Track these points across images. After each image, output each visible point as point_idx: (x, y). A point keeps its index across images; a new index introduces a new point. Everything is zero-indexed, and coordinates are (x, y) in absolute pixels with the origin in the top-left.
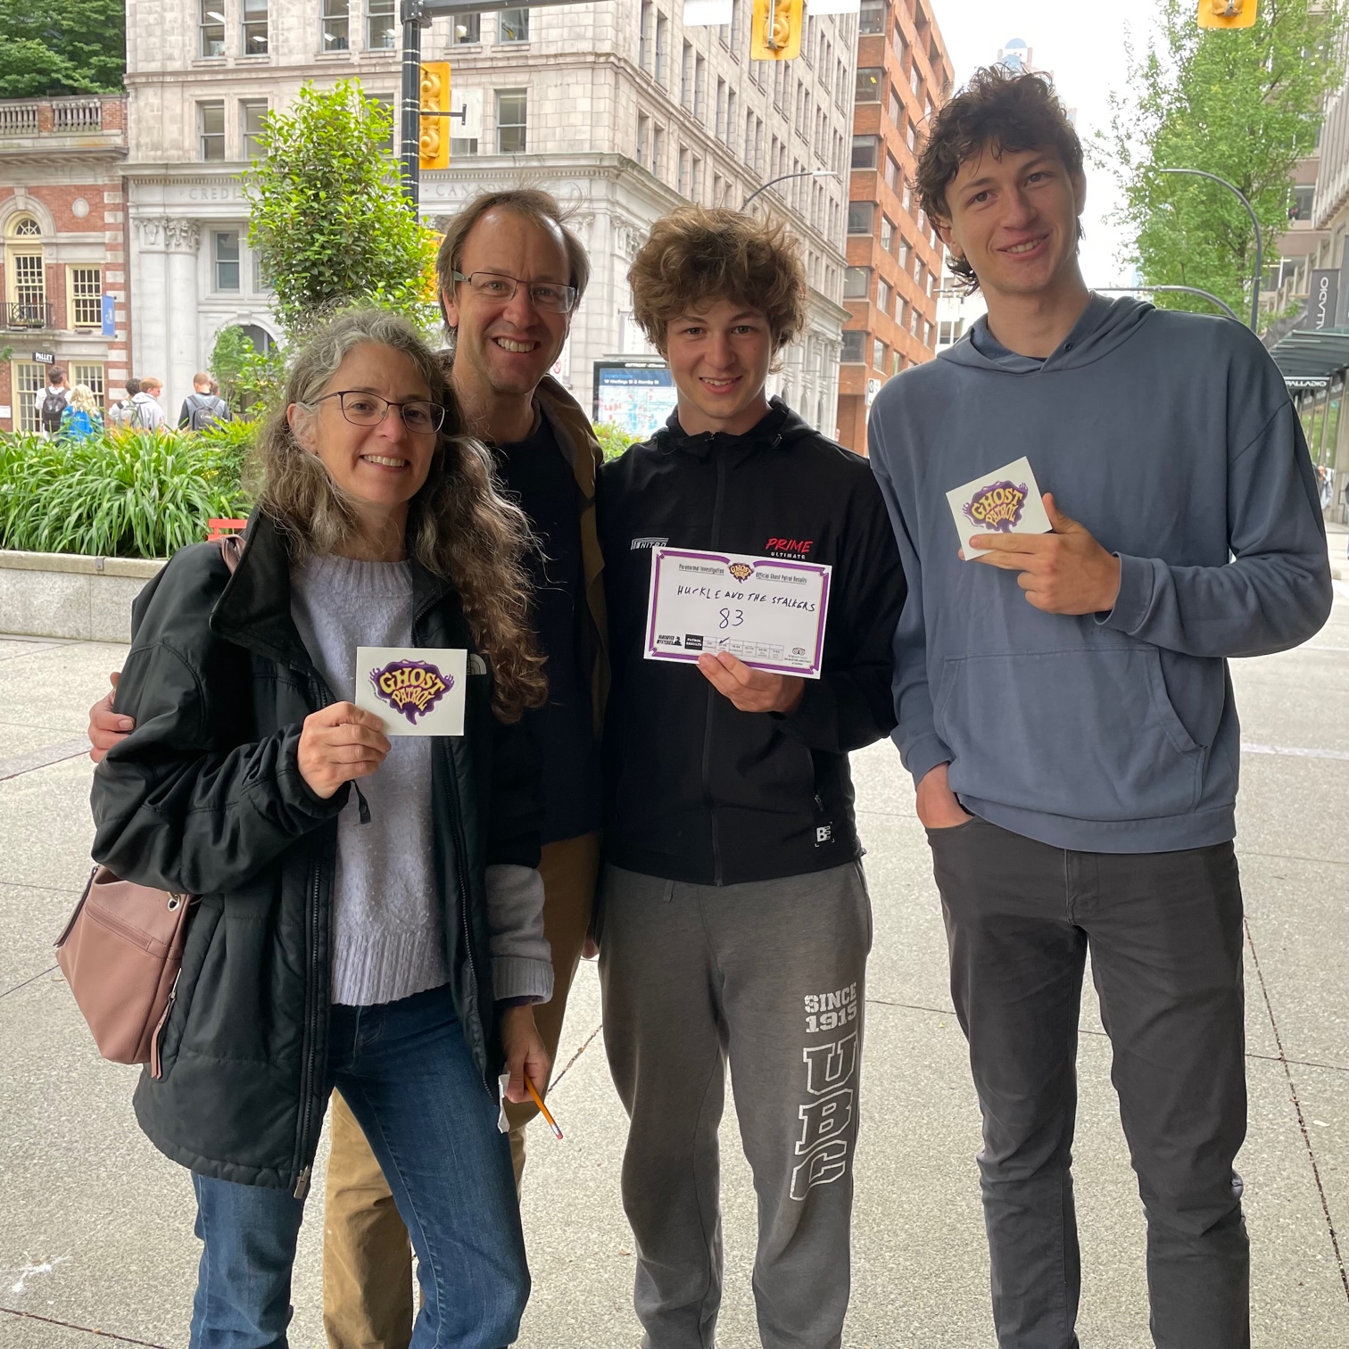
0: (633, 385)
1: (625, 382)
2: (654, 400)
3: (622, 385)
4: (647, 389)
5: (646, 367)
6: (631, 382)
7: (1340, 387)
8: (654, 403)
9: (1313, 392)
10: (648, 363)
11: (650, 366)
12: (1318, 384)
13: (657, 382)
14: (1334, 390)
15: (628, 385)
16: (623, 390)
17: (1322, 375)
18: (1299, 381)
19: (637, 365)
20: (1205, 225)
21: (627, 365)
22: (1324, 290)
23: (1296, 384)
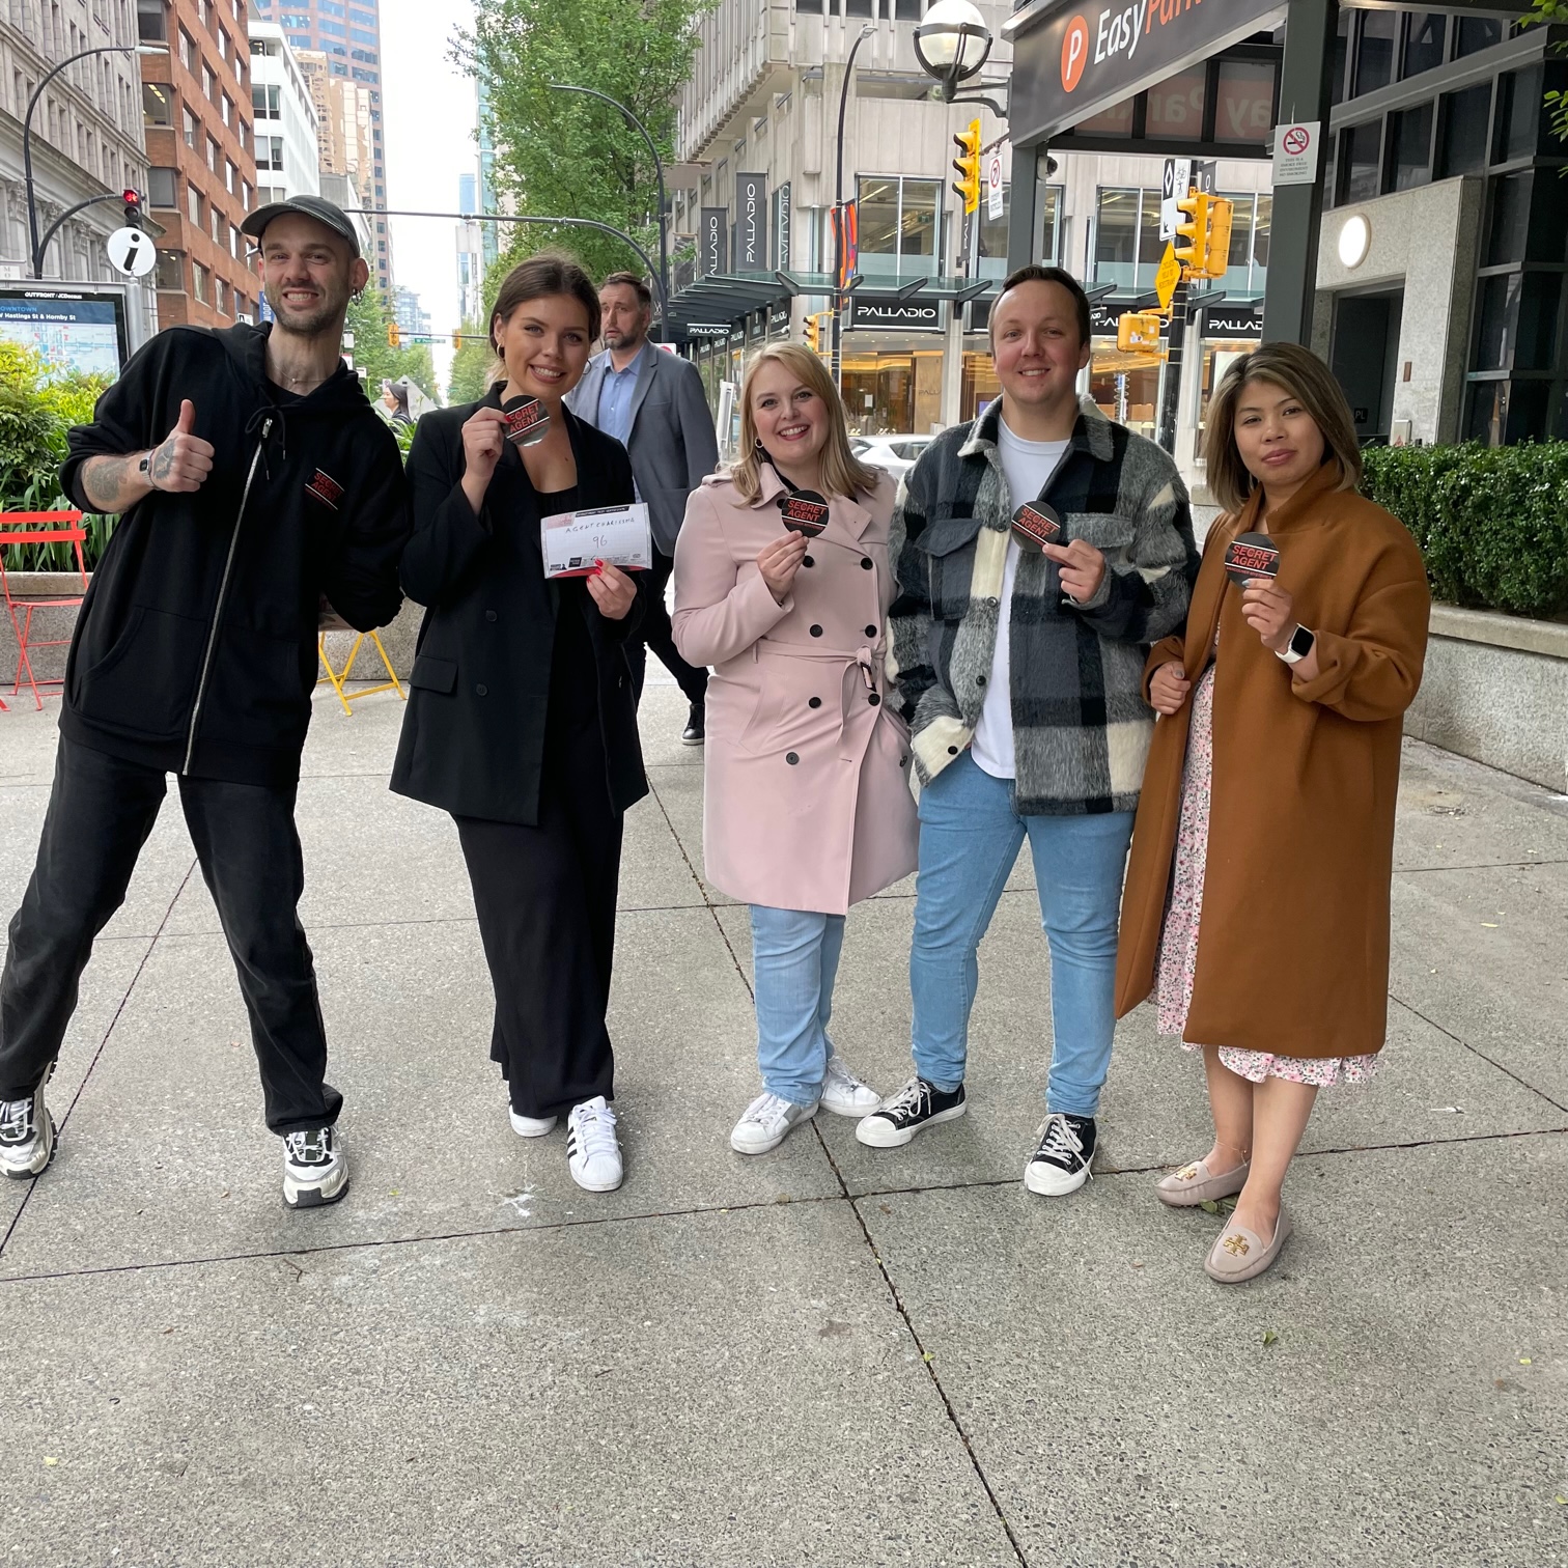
0: (39, 320)
1: (26, 317)
2: (70, 341)
3: (23, 320)
4: (59, 326)
5: (55, 298)
6: (35, 316)
7: (740, 335)
8: (72, 345)
9: (711, 340)
10: (58, 293)
11: (60, 296)
12: (721, 331)
13: (72, 317)
14: (734, 338)
15: (31, 320)
16: (25, 327)
17: (724, 322)
18: (703, 328)
19: (42, 295)
20: (594, 152)
21: (28, 294)
22: (714, 230)
23: (701, 331)
